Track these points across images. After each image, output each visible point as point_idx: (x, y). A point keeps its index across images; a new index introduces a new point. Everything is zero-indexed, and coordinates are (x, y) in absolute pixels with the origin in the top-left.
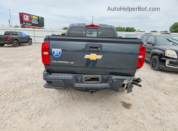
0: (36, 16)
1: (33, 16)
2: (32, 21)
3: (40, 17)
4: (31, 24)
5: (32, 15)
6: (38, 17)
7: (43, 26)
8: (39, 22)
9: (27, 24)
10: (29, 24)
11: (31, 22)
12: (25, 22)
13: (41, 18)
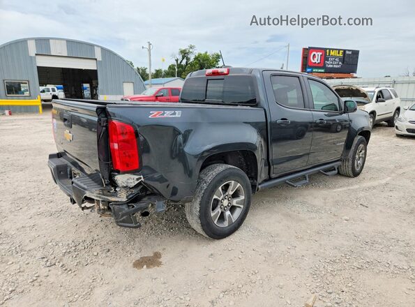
0: (339, 50)
1: (333, 49)
2: (328, 62)
3: (349, 51)
4: (323, 71)
5: (330, 49)
6: (345, 51)
7: (354, 71)
8: (343, 63)
9: (314, 70)
10: (320, 71)
11: (325, 64)
12: (310, 67)
13: (350, 53)
